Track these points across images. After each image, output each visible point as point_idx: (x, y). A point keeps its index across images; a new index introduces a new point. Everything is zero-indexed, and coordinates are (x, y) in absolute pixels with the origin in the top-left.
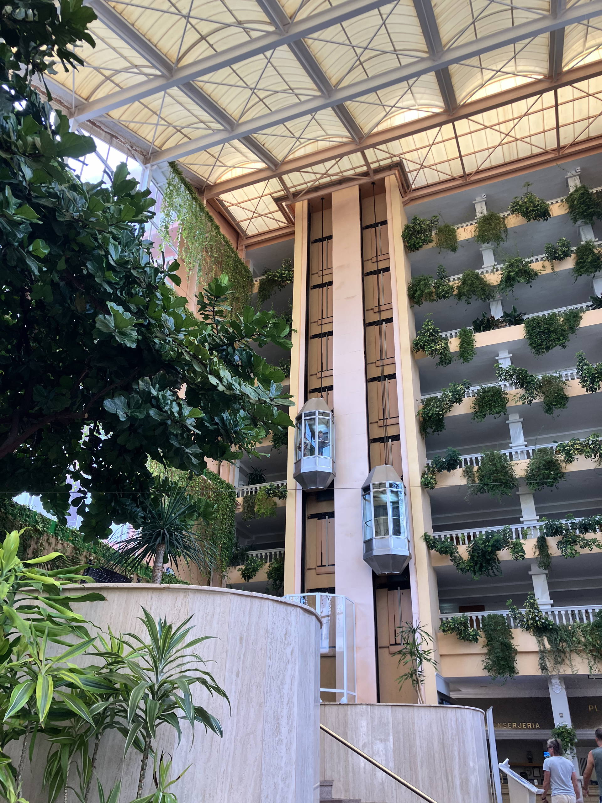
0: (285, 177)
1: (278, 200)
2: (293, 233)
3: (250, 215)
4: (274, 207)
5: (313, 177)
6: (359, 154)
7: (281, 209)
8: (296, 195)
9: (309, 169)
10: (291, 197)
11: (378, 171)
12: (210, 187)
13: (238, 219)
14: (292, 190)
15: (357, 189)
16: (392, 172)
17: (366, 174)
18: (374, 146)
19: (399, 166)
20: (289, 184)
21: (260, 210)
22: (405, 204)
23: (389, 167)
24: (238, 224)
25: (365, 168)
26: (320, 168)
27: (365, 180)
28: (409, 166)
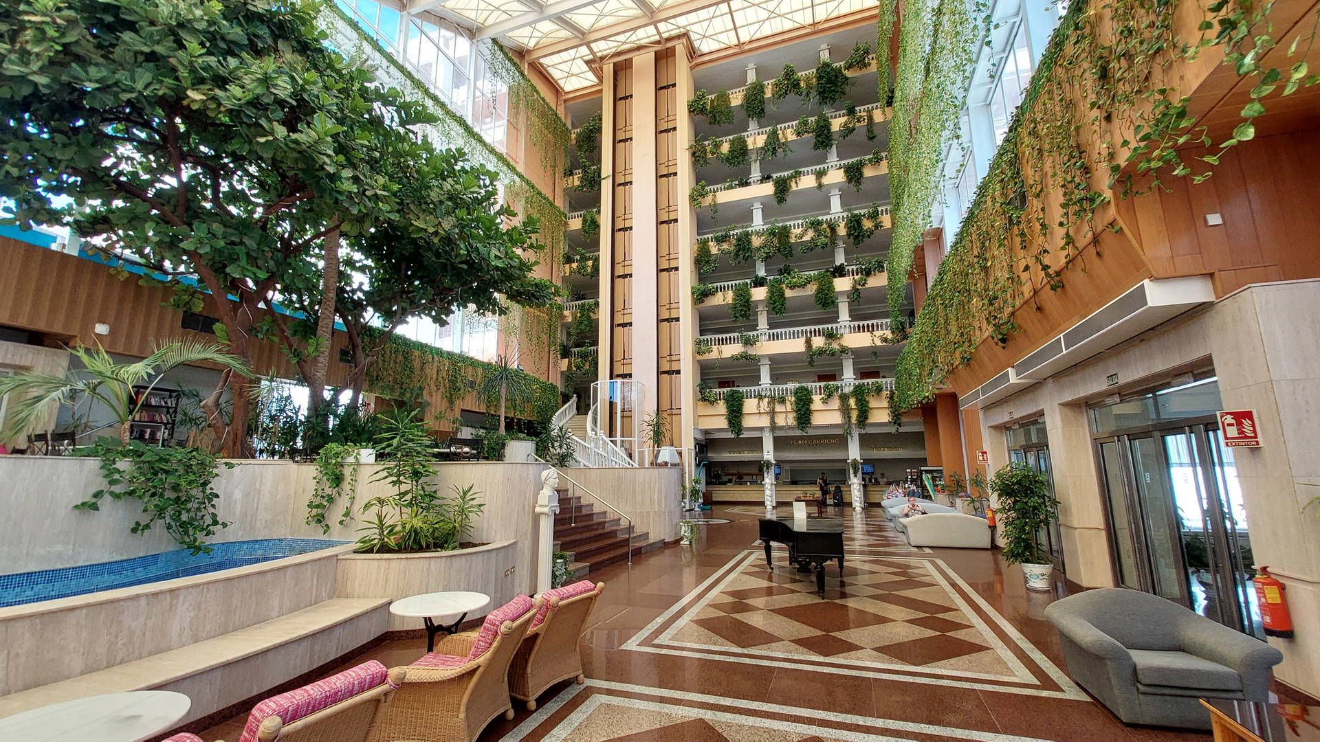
0: (593, 45)
1: (588, 62)
2: (601, 91)
3: (566, 75)
4: (585, 68)
5: (616, 44)
6: (652, 27)
7: (591, 69)
8: (602, 58)
9: (612, 39)
10: (598, 60)
11: (668, 40)
12: (529, 51)
13: (556, 78)
14: (599, 55)
15: (653, 54)
16: (680, 41)
17: (658, 42)
18: (665, 20)
19: (686, 35)
20: (596, 50)
21: (574, 71)
22: (692, 68)
23: (679, 37)
24: (556, 82)
25: (657, 38)
26: (621, 38)
27: (658, 48)
28: (693, 36)
